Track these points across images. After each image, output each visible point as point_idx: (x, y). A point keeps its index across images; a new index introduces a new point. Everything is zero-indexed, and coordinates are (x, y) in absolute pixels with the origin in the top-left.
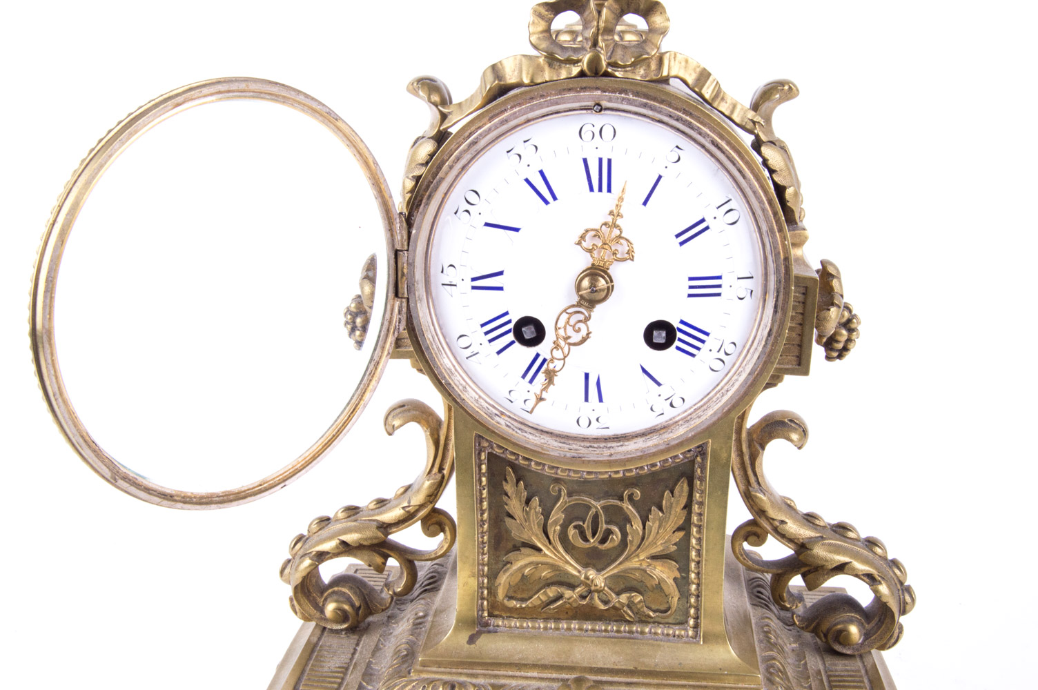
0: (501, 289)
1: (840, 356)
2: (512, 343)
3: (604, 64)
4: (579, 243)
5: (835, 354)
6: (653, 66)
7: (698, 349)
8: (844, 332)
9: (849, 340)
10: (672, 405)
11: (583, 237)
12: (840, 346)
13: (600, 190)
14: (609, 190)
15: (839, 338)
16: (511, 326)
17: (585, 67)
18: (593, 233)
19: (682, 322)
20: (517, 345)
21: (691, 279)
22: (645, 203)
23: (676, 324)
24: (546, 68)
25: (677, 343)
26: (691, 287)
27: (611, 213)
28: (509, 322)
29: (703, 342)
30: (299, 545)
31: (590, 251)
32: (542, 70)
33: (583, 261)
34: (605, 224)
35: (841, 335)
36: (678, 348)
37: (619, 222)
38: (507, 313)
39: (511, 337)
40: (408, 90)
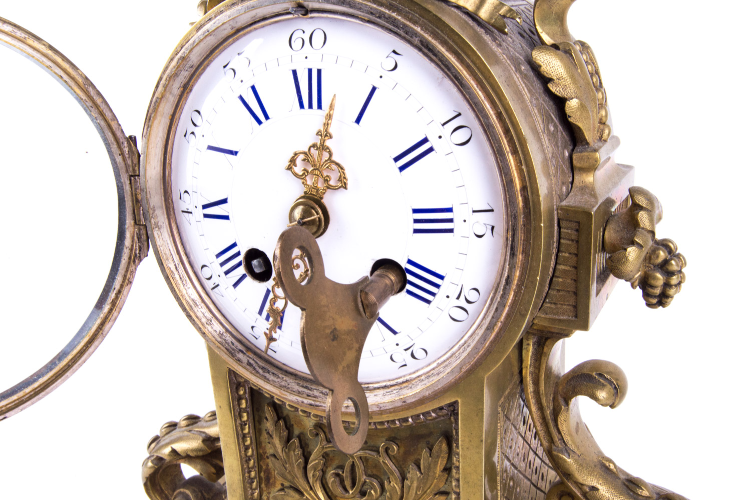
0: (226, 218)
1: (661, 304)
2: (244, 277)
4: (289, 168)
5: (655, 301)
7: (433, 294)
9: (667, 285)
10: (413, 356)
11: (293, 161)
12: (658, 291)
13: (311, 106)
14: (320, 107)
15: (653, 282)
16: (241, 258)
18: (302, 157)
19: (410, 262)
20: (249, 279)
21: (415, 211)
22: (358, 121)
23: (404, 265)
25: (408, 287)
26: (416, 221)
27: (319, 133)
28: (238, 254)
29: (438, 286)
30: (153, 445)
31: (302, 177)
33: (294, 190)
34: (314, 146)
35: (655, 278)
36: (409, 292)
37: (328, 143)
38: (234, 245)
39: (242, 270)
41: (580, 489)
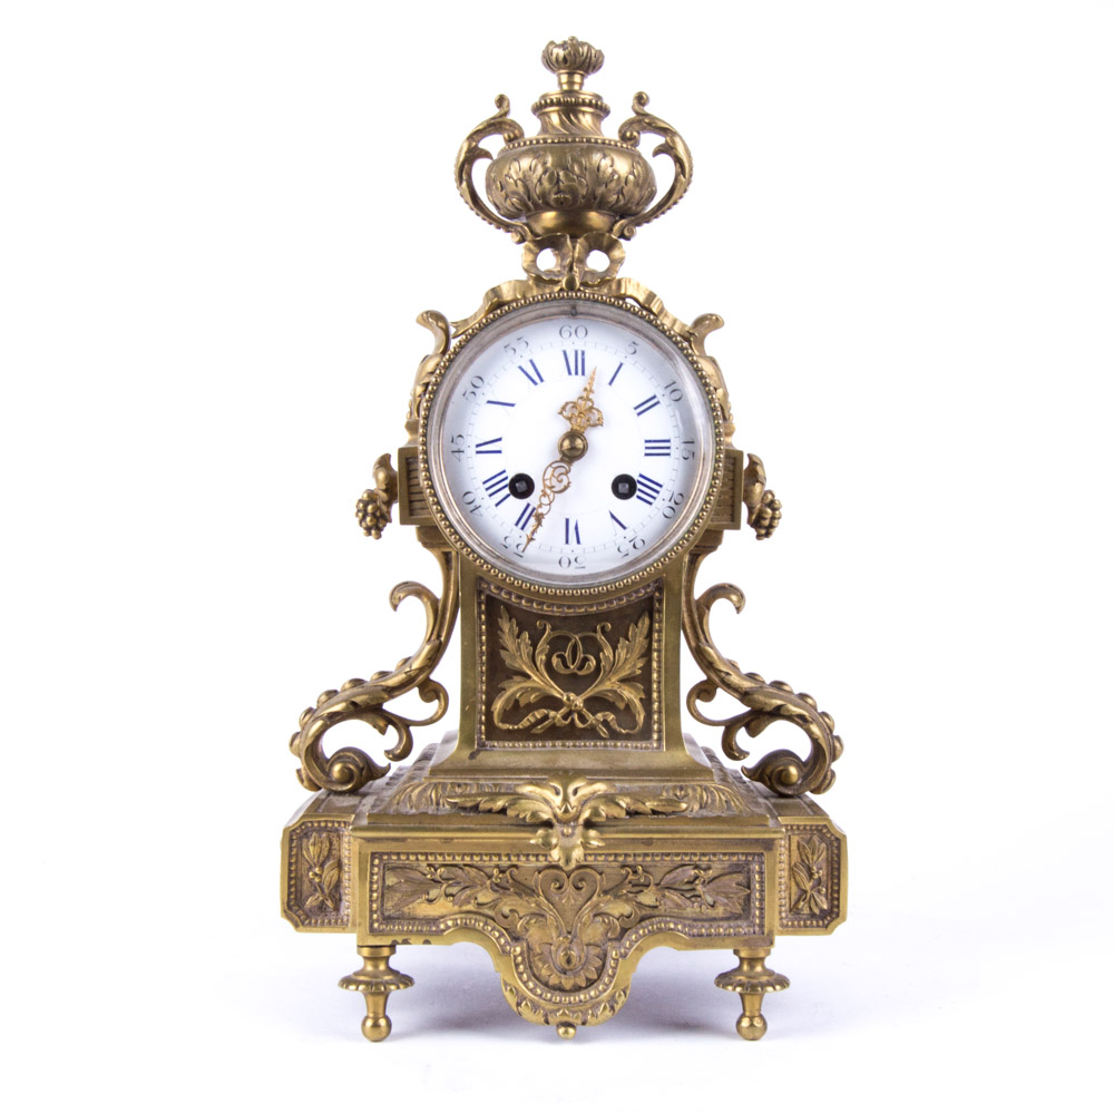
0: (499, 452)
1: (768, 534)
2: (508, 496)
3: (578, 284)
4: (561, 413)
5: (763, 532)
6: (614, 287)
7: (654, 498)
8: (769, 511)
9: (773, 518)
10: (634, 547)
11: (564, 408)
12: (766, 523)
13: (576, 373)
14: (583, 374)
15: (765, 515)
16: (507, 482)
17: (564, 286)
18: (571, 405)
19: (641, 476)
20: (512, 497)
21: (647, 441)
22: (611, 383)
23: (636, 477)
24: (534, 287)
25: (638, 493)
26: (647, 448)
27: (585, 389)
28: (506, 478)
29: (657, 492)
30: (307, 717)
31: (569, 419)
32: (531, 289)
33: (564, 427)
34: (581, 398)
35: (766, 513)
36: (639, 497)
37: (591, 396)
38: (504, 472)
39: (507, 491)
40: (418, 321)
41: (719, 676)
